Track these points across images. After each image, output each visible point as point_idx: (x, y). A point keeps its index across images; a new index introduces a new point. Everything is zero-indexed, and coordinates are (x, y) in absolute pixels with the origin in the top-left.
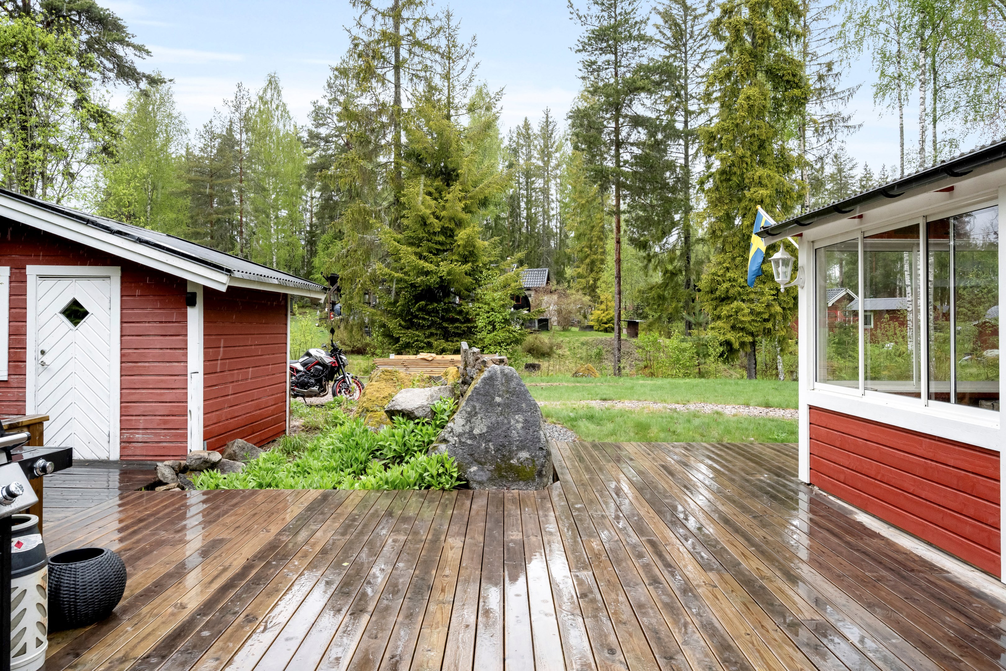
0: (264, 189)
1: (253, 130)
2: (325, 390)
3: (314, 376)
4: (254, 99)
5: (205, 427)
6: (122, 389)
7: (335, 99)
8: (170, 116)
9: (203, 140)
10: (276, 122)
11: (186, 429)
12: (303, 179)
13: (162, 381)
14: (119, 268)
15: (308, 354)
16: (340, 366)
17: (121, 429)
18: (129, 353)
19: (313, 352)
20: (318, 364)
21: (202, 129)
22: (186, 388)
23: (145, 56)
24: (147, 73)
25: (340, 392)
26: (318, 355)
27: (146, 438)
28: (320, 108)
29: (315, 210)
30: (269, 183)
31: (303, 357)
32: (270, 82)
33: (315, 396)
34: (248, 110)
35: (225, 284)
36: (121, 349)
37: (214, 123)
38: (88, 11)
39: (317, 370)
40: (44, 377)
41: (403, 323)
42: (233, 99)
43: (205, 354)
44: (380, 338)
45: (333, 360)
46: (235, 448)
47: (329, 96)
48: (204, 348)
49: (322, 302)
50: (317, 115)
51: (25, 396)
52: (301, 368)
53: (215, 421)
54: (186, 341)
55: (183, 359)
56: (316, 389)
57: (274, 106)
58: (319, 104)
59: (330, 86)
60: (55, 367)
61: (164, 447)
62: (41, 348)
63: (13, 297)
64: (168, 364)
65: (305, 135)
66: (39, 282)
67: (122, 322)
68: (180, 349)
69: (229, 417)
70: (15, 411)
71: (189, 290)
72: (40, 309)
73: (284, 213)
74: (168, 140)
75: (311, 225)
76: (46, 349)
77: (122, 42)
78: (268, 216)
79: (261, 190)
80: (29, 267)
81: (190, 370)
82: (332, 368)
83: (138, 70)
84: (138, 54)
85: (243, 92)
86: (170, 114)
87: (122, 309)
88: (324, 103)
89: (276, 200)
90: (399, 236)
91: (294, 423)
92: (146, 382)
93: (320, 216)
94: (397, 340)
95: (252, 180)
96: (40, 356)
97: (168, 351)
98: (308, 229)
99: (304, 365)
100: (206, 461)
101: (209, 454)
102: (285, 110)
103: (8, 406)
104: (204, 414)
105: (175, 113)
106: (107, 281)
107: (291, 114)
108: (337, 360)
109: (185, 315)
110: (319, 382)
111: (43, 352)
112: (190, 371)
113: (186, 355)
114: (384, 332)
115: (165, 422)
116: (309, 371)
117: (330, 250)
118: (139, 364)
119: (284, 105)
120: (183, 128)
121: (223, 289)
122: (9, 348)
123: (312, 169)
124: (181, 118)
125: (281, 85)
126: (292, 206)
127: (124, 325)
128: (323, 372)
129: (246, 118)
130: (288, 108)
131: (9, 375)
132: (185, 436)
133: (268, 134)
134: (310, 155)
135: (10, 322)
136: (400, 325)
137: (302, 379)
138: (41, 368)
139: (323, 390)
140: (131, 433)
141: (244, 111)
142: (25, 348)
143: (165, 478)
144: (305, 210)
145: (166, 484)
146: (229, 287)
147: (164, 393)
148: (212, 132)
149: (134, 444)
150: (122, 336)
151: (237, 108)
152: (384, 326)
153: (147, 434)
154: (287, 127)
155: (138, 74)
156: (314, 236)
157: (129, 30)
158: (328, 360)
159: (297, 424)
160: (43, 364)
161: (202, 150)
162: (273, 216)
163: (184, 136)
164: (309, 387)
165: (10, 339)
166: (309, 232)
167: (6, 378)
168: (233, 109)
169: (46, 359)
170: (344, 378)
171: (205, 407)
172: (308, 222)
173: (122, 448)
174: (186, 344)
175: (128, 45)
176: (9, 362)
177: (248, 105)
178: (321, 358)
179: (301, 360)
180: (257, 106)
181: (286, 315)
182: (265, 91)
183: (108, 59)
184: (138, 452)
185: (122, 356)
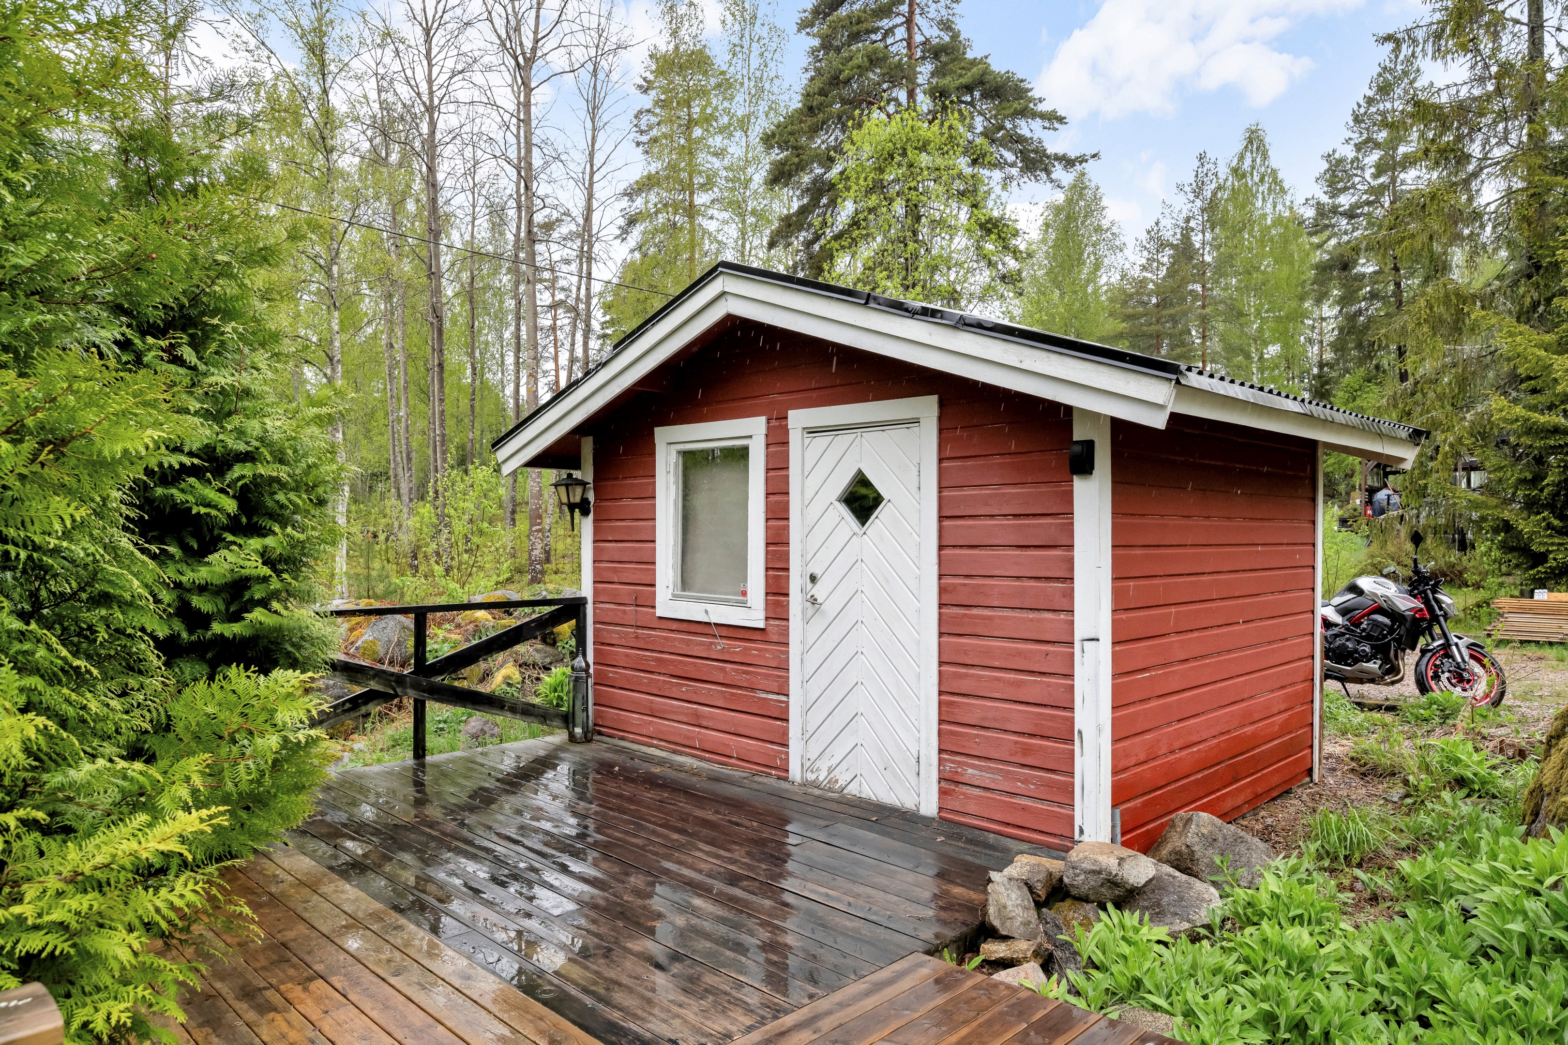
0: (1241, 314)
1: (1223, 223)
2: (1394, 670)
3: (1369, 638)
4: (1223, 171)
5: (1115, 772)
6: (941, 663)
7: (1369, 140)
8: (1098, 229)
9: (1145, 253)
10: (1259, 204)
11: (1071, 774)
12: (1308, 288)
13: (1019, 653)
14: (934, 398)
15: (1354, 589)
16: (1435, 619)
17: (941, 751)
18: (955, 586)
19: (1366, 583)
20: (1380, 610)
21: (1144, 236)
22: (1071, 676)
23: (1056, 125)
24: (1060, 151)
25: (1436, 677)
26: (1380, 591)
27: (986, 778)
28: (1340, 161)
29: (1329, 338)
30: (1250, 303)
31: (1341, 594)
32: (1250, 141)
33: (1372, 681)
34: (1214, 194)
35: (1161, 407)
36: (940, 576)
37: (1163, 223)
38: (982, 83)
39: (1376, 624)
40: (817, 625)
41: (1556, 522)
42: (1192, 180)
43: (1117, 594)
44: (1496, 554)
45: (1418, 604)
46: (1191, 838)
47: (1357, 138)
48: (1115, 579)
49: (1407, 466)
50: (1334, 176)
51: (787, 660)
52: (1337, 619)
53: (1142, 757)
54: (1070, 562)
55: (1063, 604)
56: (1373, 666)
57: (1256, 178)
58: (1337, 156)
59: (1357, 119)
60: (831, 607)
61: (1024, 808)
62: (811, 569)
63: (771, 474)
64: (1031, 615)
65: (1309, 213)
66: (807, 441)
67: (941, 518)
68: (1057, 579)
69: (1178, 744)
70: (774, 686)
71: (1079, 434)
72: (809, 494)
73: (1273, 350)
74: (1097, 266)
75: (1321, 365)
76: (818, 572)
77: (1025, 113)
78: (1248, 357)
79: (1236, 314)
80: (791, 414)
81: (1080, 631)
82: (1416, 621)
83: (1048, 152)
84: (1047, 124)
85: (1207, 166)
86: (1099, 226)
87: (941, 489)
88: (1348, 152)
89: (1260, 330)
90: (1548, 338)
91: (1329, 748)
92: (988, 652)
93: (1339, 347)
94: (1540, 558)
95: (1221, 302)
96: (810, 585)
97: (1033, 583)
98: (1315, 371)
99: (1343, 611)
100: (1113, 882)
101: (1121, 860)
102: (1276, 181)
103: (766, 676)
104: (1115, 741)
105: (1105, 223)
106: (915, 429)
107: (1286, 185)
108: (1427, 602)
109: (1068, 497)
110: (1382, 651)
111: (813, 579)
112: (1078, 635)
113: (1070, 594)
114: (1504, 541)
115: (1027, 750)
116: (1357, 624)
117: (1358, 402)
118: (975, 611)
119: (1274, 172)
120: (1117, 243)
121: (1159, 421)
122: (767, 569)
123: (1323, 268)
124: (1115, 230)
125: (1267, 140)
126: (1286, 339)
127: (946, 523)
128: (1391, 630)
129: (1211, 207)
130: (1280, 176)
131: (767, 618)
132: (1068, 790)
133: (1246, 224)
134: (1320, 246)
135: (767, 520)
136: (1549, 526)
137: (1339, 642)
138: (811, 610)
139: (1392, 670)
140: (959, 763)
141: (1208, 194)
142: (787, 569)
143: (1005, 919)
144: (1310, 341)
145: (1006, 938)
146: (1174, 418)
147: (1023, 682)
148: (1159, 238)
149: (965, 789)
150: (941, 547)
151: (1198, 192)
152: (1507, 527)
153: (988, 770)
154: (1279, 207)
155: (1048, 157)
156: (1327, 383)
157: (1035, 94)
158: (1405, 604)
159: (1338, 750)
160: (814, 601)
161: (1144, 268)
162: (1255, 356)
163: (1119, 255)
164: (1356, 661)
165: (767, 552)
166: (1319, 376)
167: (761, 625)
168: (1191, 196)
169: (820, 591)
170: (1447, 646)
171: (1116, 723)
172: (1316, 359)
173: (942, 792)
174: (1072, 569)
175: (1034, 115)
176: (767, 594)
177: (1213, 186)
178: (1387, 599)
179: (1337, 600)
180: (1229, 183)
181: (1314, 500)
182: (1241, 158)
183: (1009, 150)
184: (972, 808)
185: (942, 590)
